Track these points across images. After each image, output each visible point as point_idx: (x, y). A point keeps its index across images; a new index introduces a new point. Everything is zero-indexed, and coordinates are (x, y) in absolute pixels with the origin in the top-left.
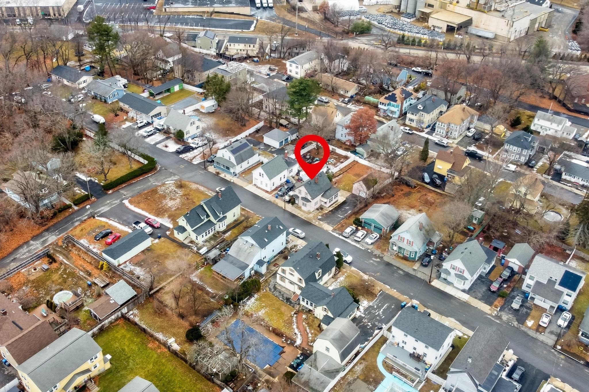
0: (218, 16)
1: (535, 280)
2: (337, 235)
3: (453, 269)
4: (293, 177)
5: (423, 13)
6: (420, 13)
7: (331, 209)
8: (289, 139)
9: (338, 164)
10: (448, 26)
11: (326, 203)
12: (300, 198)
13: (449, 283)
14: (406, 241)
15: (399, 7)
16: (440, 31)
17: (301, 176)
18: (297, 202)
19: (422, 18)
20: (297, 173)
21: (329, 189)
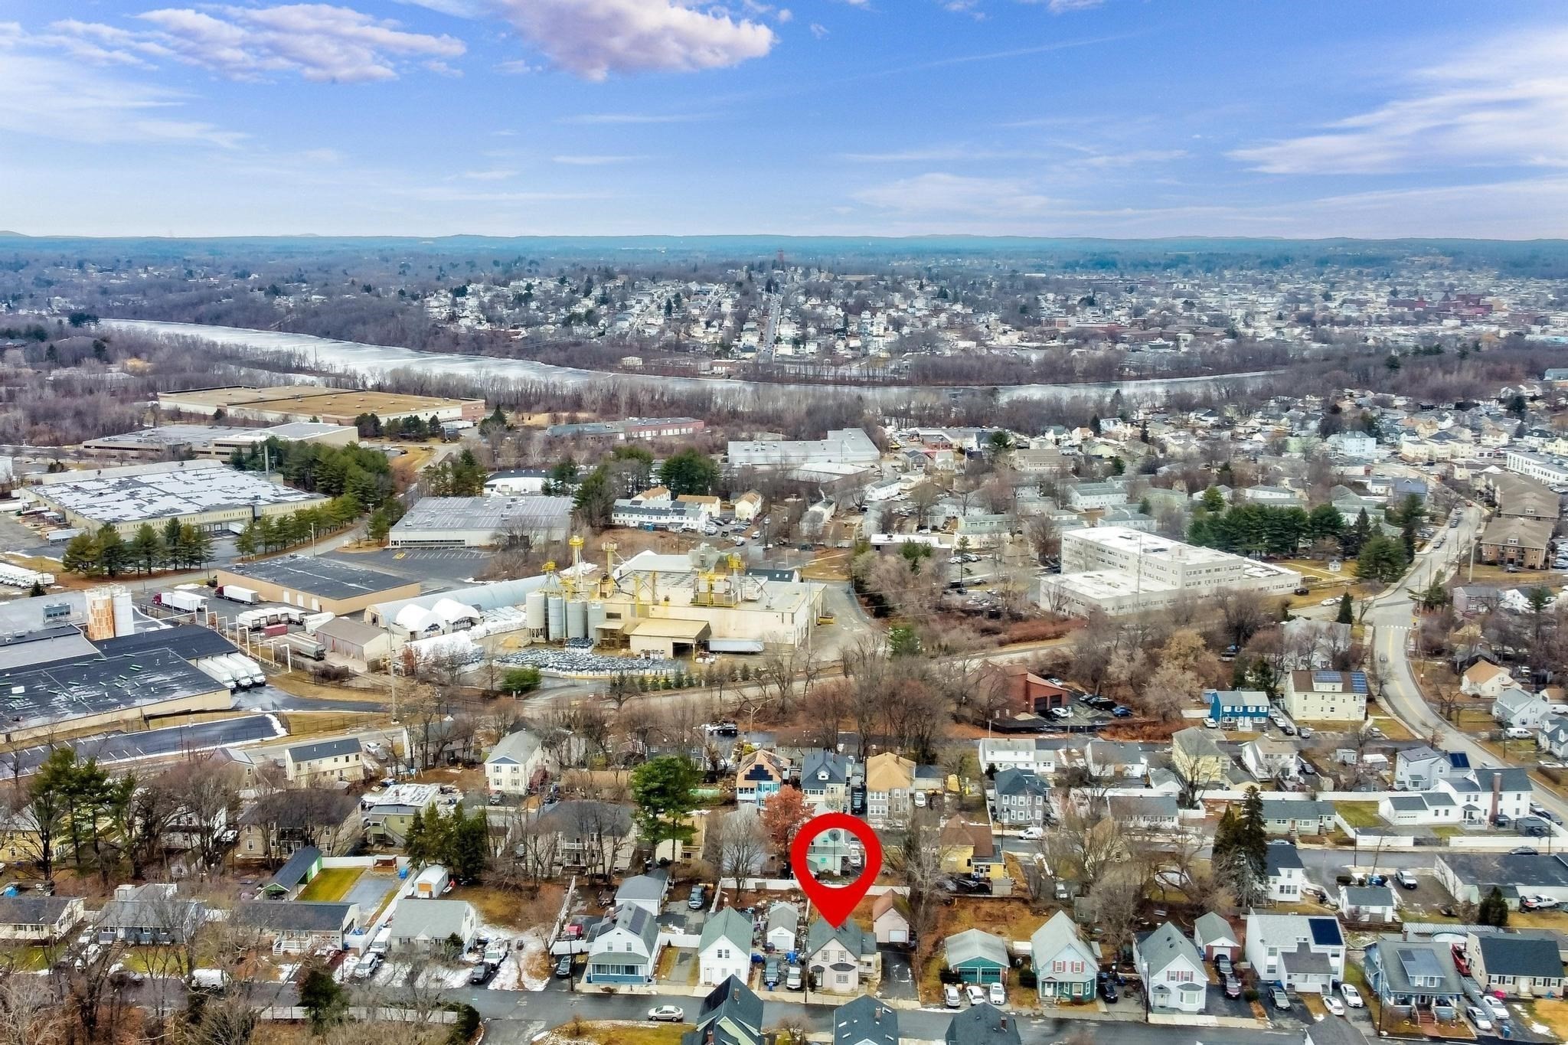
0: (162, 724)
1: (1279, 952)
2: (938, 1010)
3: (1173, 978)
5: (605, 632)
6: (600, 633)
10: (675, 644)
11: (869, 964)
13: (1174, 1010)
14: (1068, 967)
15: (546, 631)
16: (662, 657)
18: (818, 982)
19: (608, 643)
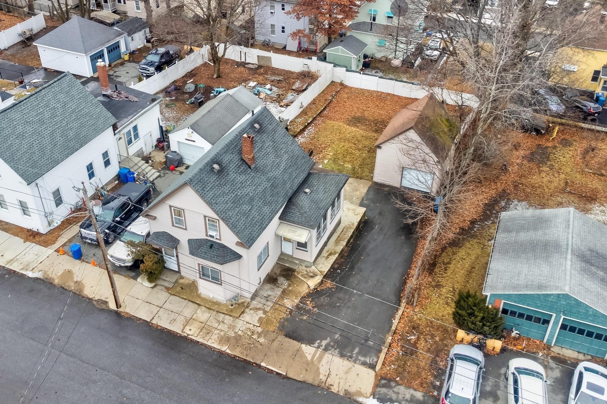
4: (147, 159)
7: (325, 266)
8: (123, 48)
9: (290, 96)
11: (302, 246)
12: (184, 248)
17: (174, 147)
18: (171, 263)
20: (159, 141)
21: (304, 182)
